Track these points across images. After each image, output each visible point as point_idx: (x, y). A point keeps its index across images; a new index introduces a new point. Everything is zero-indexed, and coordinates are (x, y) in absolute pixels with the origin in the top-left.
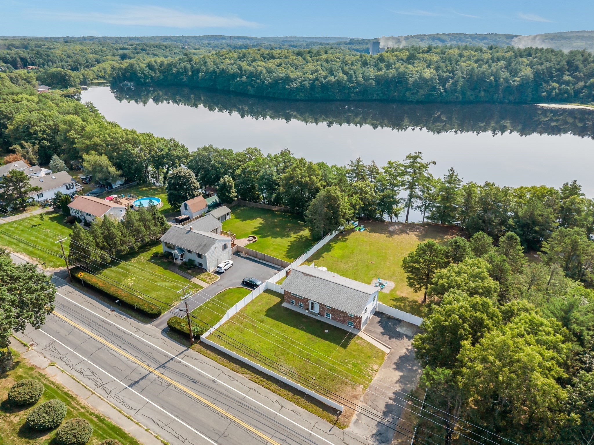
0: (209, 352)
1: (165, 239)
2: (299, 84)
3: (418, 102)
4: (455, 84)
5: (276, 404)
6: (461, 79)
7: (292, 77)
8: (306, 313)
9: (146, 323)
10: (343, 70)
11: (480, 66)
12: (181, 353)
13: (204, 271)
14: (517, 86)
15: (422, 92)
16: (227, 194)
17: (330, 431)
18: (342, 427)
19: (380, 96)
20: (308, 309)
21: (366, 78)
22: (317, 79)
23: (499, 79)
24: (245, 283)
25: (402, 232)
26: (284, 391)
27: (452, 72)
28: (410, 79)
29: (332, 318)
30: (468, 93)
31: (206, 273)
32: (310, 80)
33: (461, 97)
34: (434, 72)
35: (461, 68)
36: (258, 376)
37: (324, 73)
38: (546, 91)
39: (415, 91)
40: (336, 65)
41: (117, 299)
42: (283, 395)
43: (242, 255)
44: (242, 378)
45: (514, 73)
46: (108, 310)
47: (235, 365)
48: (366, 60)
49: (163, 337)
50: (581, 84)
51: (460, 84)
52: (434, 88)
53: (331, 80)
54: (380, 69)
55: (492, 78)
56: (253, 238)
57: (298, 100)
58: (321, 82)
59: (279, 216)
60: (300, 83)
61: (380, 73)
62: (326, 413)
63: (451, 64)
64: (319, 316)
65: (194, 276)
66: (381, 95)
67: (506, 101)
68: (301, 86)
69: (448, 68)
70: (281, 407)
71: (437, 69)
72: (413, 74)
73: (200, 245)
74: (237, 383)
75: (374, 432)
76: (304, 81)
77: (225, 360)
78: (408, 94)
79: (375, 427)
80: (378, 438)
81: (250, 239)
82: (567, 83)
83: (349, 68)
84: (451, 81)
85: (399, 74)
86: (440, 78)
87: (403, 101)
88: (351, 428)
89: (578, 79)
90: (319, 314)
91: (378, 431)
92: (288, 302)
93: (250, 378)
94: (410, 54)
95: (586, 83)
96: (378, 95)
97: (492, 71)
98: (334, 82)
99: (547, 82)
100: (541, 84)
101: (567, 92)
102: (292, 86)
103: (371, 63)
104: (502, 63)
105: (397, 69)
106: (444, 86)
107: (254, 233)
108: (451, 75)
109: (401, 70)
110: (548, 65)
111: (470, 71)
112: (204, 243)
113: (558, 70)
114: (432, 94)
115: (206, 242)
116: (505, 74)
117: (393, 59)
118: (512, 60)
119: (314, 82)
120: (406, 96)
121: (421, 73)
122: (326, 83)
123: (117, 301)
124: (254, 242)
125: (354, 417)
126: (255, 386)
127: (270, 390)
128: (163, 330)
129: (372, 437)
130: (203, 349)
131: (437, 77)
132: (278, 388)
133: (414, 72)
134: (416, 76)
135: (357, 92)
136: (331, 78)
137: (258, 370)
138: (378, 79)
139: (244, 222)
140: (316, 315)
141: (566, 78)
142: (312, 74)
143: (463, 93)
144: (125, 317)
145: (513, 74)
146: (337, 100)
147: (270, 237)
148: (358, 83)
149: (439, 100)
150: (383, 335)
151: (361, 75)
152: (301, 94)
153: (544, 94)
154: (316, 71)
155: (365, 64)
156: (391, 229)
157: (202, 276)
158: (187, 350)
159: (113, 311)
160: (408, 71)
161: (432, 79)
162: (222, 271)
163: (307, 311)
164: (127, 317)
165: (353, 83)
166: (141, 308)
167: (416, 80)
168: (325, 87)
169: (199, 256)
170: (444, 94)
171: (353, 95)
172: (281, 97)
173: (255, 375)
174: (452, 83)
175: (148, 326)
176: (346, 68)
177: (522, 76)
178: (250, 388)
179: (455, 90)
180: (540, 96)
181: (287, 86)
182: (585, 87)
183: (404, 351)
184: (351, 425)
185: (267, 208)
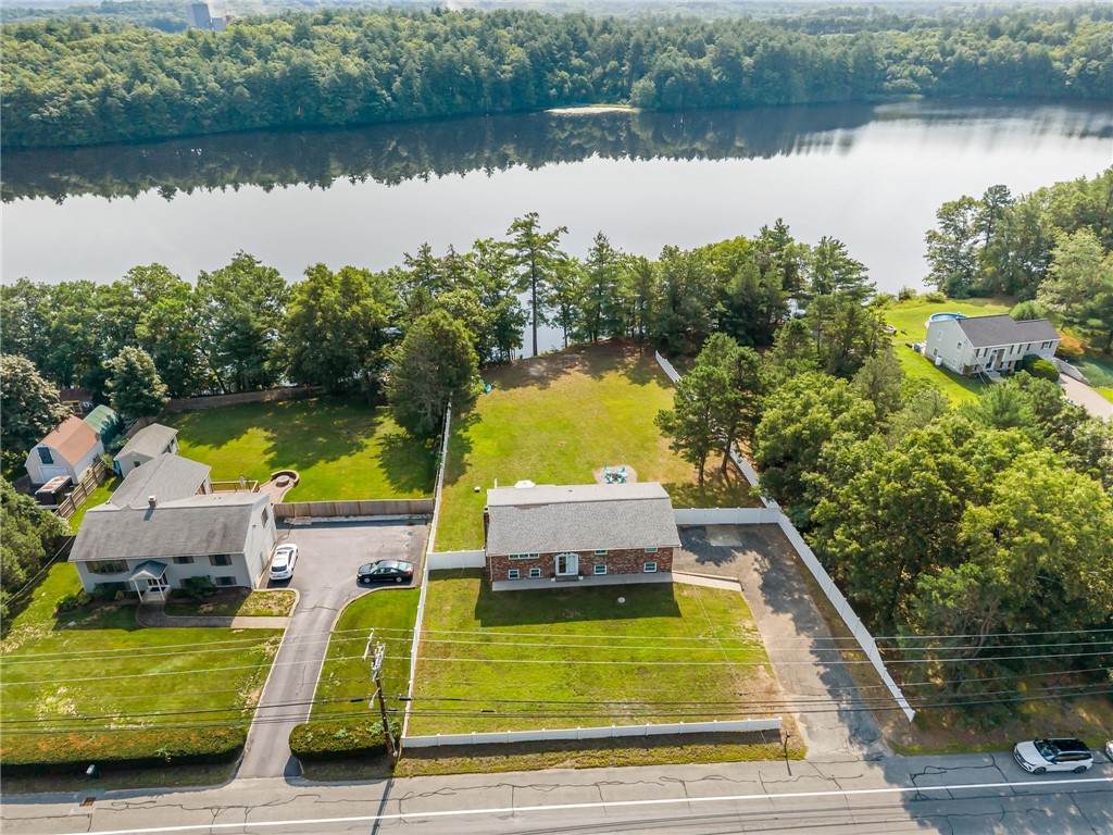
0: (444, 762)
1: (88, 553)
2: (65, 107)
3: (352, 126)
4: (407, 82)
5: (668, 784)
6: (416, 74)
7: (38, 92)
8: (552, 583)
9: (223, 781)
10: (162, 67)
11: (439, 47)
12: (384, 800)
13: (245, 592)
14: (510, 82)
15: (352, 105)
16: (145, 392)
17: (790, 774)
18: (799, 755)
19: (267, 120)
20: (553, 575)
21: (228, 85)
22: (107, 92)
23: (478, 70)
24: (367, 580)
25: (557, 373)
26: (659, 750)
27: (394, 60)
28: (320, 79)
29: (611, 572)
30: (434, 99)
31: (252, 596)
32: (90, 96)
33: (425, 110)
34: (362, 61)
35: (409, 52)
36: (590, 752)
37: (121, 78)
38: (555, 86)
39: (339, 104)
40: (143, 58)
41: (87, 764)
42: (664, 760)
43: (294, 521)
44: (562, 773)
45: (498, 55)
46: (73, 808)
47: (525, 757)
48: (206, 43)
49: (302, 790)
50: (599, 70)
51: (418, 82)
52: (373, 95)
53: (145, 94)
54: (247, 62)
55: (467, 68)
56: (287, 478)
57: (74, 147)
58: (123, 99)
59: (295, 410)
60: (67, 104)
61: (251, 69)
62: (758, 749)
63: (387, 45)
64: (581, 578)
65: (232, 613)
66: (271, 117)
67: (500, 109)
68: (73, 111)
69: (385, 52)
70: (680, 785)
71: (365, 55)
72: (320, 68)
73: (212, 534)
74: (561, 790)
75: (846, 732)
76: (75, 99)
77: (493, 758)
78: (324, 110)
79: (841, 724)
80: (860, 739)
81: (281, 479)
82: (580, 71)
83: (177, 64)
84: (399, 79)
85: (294, 69)
86: (379, 74)
87: (318, 127)
88: (814, 749)
89: (593, 63)
90: (581, 574)
91: (850, 727)
92: (503, 578)
93: (579, 765)
94: (298, 27)
95: (604, 68)
96: (261, 117)
97: (463, 55)
98: (155, 96)
99: (551, 70)
100: (545, 75)
101: (583, 83)
102: (47, 113)
103: (221, 48)
104: (471, 41)
105: (287, 60)
106: (389, 89)
107: (273, 464)
108: (395, 66)
109: (296, 60)
110: (545, 39)
111: (426, 58)
112: (218, 527)
113: (560, 49)
114: (373, 107)
115: (222, 519)
116: (484, 61)
117: (267, 40)
118: (486, 33)
119: (104, 100)
120: (321, 115)
121: (338, 66)
122: (134, 99)
123: (90, 770)
124: (296, 484)
125: (801, 727)
126: (600, 774)
127: (633, 764)
128: (286, 775)
129: (851, 743)
130: (425, 763)
131: (372, 72)
132: (643, 752)
133: (323, 64)
134: (330, 73)
135: (214, 116)
136: (141, 88)
137: (577, 740)
138: (252, 83)
139: (224, 447)
140: (573, 578)
141: (576, 62)
142: (89, 81)
143: (427, 101)
144: (148, 798)
145: (497, 59)
146: (173, 138)
147: (322, 463)
148: (211, 95)
149: (388, 116)
150: (703, 563)
151: (211, 77)
152: (79, 131)
153: (553, 91)
154: (98, 74)
155: (208, 52)
156: (533, 371)
157: (249, 605)
158: (390, 786)
159: (90, 800)
160: (308, 60)
161: (364, 77)
162: (289, 576)
163: (553, 580)
164: (151, 795)
165: (200, 95)
166: (189, 752)
167: (334, 81)
168: (134, 109)
169: (220, 560)
170: (394, 105)
171: (207, 122)
172: (25, 143)
173: (582, 753)
174: (402, 83)
175: (235, 785)
176: (168, 63)
177: (512, 61)
178: (596, 785)
179: (412, 96)
180: (548, 96)
181: (34, 116)
182: (605, 75)
183: (756, 575)
184: (807, 742)
185: (249, 400)
